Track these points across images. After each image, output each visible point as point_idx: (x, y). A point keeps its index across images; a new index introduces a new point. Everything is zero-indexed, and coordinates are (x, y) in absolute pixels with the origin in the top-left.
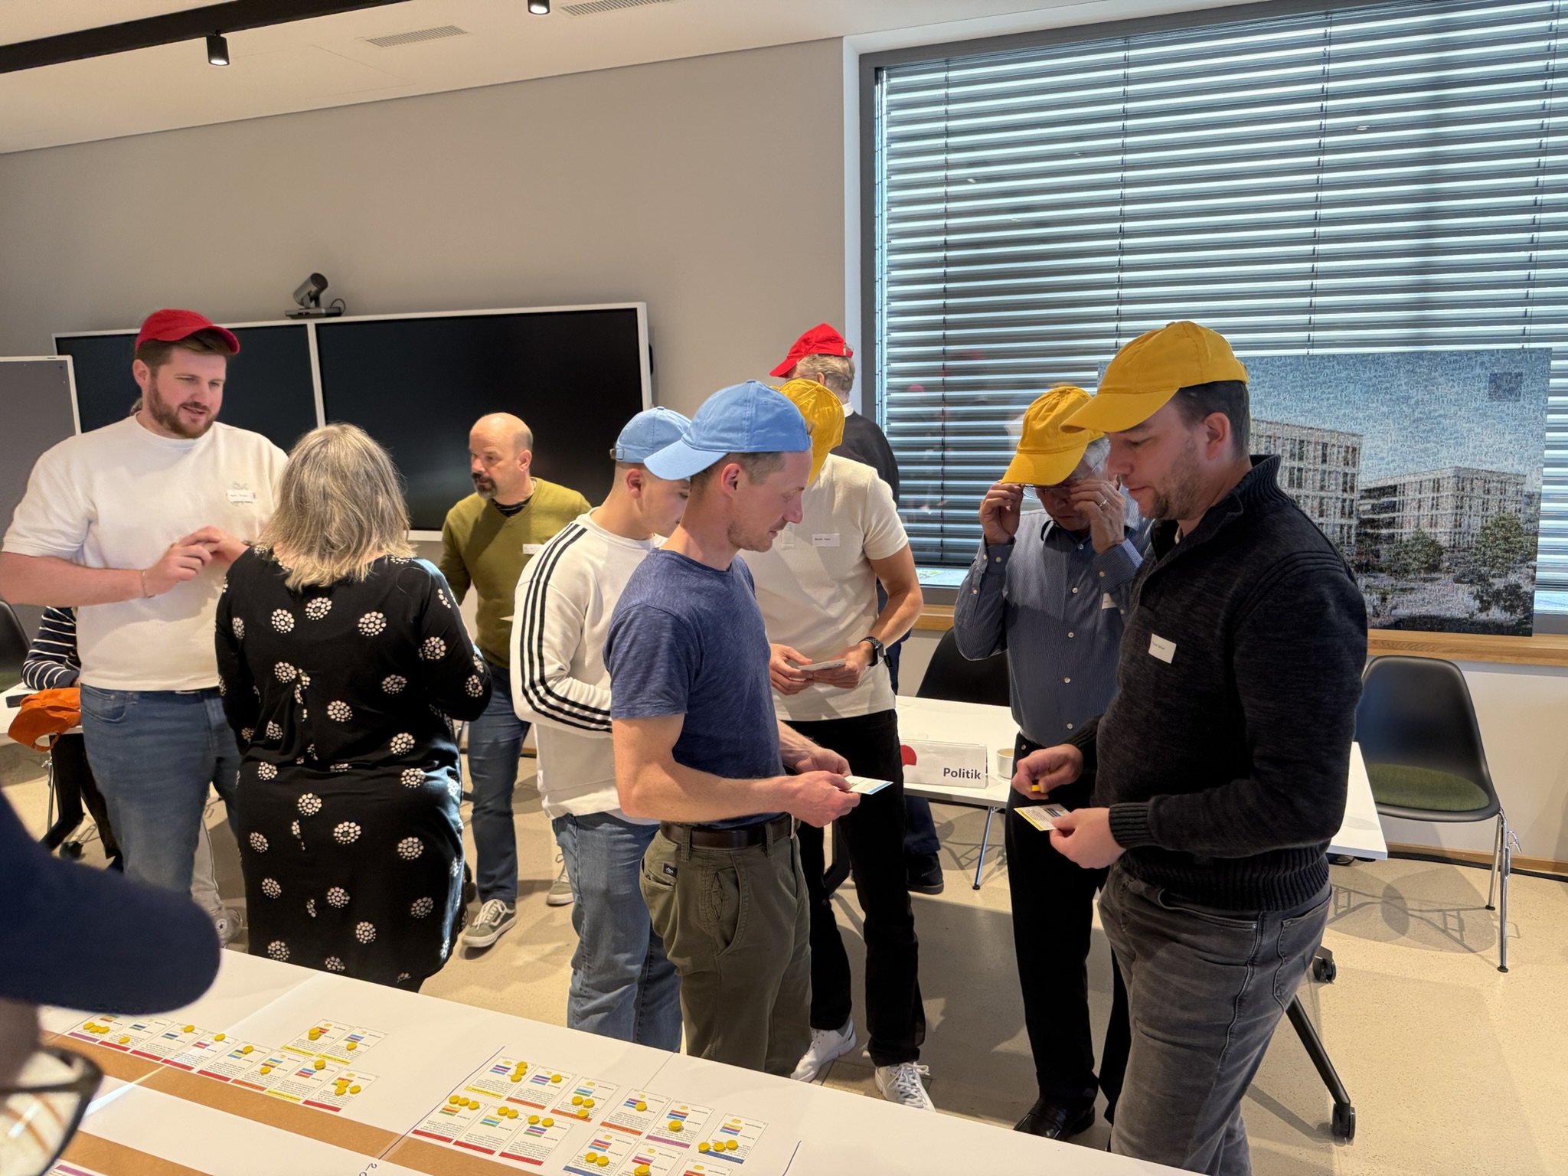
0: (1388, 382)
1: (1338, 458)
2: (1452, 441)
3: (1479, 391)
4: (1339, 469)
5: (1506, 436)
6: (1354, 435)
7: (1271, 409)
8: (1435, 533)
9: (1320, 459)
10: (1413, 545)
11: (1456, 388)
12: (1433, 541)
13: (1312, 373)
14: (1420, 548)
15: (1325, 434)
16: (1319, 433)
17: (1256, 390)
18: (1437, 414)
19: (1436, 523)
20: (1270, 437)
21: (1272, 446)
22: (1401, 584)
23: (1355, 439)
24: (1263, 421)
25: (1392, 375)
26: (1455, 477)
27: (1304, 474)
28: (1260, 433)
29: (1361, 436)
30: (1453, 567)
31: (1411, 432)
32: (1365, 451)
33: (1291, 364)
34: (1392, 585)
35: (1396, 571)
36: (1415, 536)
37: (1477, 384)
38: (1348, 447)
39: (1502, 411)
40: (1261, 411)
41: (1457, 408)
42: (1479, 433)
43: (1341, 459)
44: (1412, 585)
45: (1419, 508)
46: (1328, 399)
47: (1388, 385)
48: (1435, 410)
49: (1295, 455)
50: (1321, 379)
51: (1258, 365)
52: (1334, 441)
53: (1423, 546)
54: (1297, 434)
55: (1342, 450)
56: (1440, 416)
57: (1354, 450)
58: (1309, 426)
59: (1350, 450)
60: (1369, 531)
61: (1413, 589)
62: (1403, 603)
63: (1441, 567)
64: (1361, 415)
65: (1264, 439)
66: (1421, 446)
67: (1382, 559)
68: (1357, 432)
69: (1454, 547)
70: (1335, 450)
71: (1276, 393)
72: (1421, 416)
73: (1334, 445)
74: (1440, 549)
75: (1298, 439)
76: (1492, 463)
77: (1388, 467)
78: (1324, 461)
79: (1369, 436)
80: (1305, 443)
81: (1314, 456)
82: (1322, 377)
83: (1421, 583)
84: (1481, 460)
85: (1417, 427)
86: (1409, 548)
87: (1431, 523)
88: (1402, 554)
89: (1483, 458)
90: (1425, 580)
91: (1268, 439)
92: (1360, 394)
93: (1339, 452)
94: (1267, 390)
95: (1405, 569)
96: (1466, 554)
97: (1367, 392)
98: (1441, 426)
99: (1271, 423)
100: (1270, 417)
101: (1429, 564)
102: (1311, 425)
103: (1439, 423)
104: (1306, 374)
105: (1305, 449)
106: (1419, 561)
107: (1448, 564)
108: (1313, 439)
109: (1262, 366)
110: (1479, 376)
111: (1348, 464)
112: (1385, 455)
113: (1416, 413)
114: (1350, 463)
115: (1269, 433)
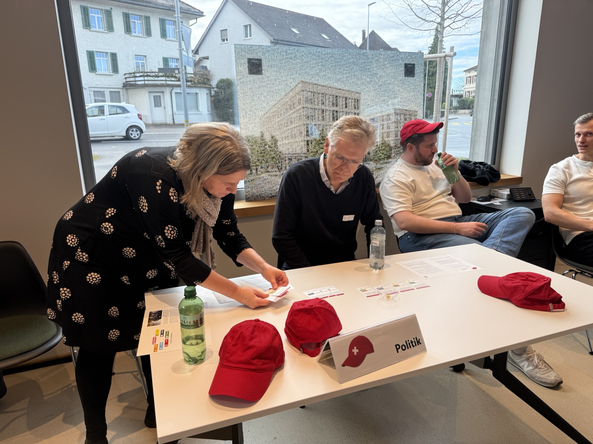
0: (369, 66)
1: (351, 105)
2: (393, 96)
3: (401, 72)
4: (352, 111)
5: (411, 93)
6: (357, 93)
7: (323, 78)
8: (389, 140)
9: (345, 106)
10: (381, 147)
11: (393, 70)
12: (388, 144)
13: (339, 59)
14: (384, 148)
15: (346, 92)
16: (343, 92)
17: (315, 67)
18: (387, 82)
19: (389, 136)
20: (323, 94)
21: (324, 99)
22: (379, 166)
23: (358, 95)
24: (319, 85)
25: (370, 62)
26: (395, 113)
27: (338, 114)
28: (319, 92)
29: (360, 93)
30: (396, 156)
31: (378, 91)
32: (362, 101)
33: (330, 53)
34: (375, 167)
35: (376, 160)
36: (382, 143)
37: (400, 68)
38: (355, 99)
39: (409, 82)
40: (318, 79)
41: (394, 80)
42: (402, 92)
43: (353, 106)
44: (383, 166)
45: (383, 129)
46: (346, 74)
47: (369, 67)
48: (387, 81)
49: (334, 104)
50: (343, 63)
51: (315, 53)
52: (350, 96)
53: (386, 147)
54: (334, 92)
55: (353, 101)
56: (388, 83)
57: (358, 100)
58: (339, 88)
59: (356, 100)
61: (382, 168)
62: (379, 175)
63: (392, 156)
64: (359, 82)
65: (320, 95)
66: (382, 98)
67: (371, 155)
68: (358, 91)
69: (396, 146)
70: (350, 100)
71: (324, 69)
72: (381, 83)
73: (349, 98)
74: (391, 148)
75: (335, 95)
76: (407, 106)
77: (371, 109)
78: (346, 107)
79: (363, 93)
80: (338, 97)
81: (342, 104)
82: (343, 62)
83: (385, 164)
84: (403, 105)
85: (380, 89)
86: (380, 149)
87: (387, 136)
88: (378, 152)
89: (404, 104)
90: (386, 163)
91: (322, 95)
92: (358, 71)
93: (352, 102)
94: (320, 67)
95: (379, 159)
97: (361, 71)
98: (389, 88)
99: (323, 86)
100: (322, 83)
101: (388, 155)
102: (340, 87)
103: (388, 87)
104: (336, 59)
105: (338, 100)
106: (384, 155)
107: (394, 154)
108: (341, 95)
109: (317, 54)
110: (401, 64)
111: (356, 108)
112: (369, 103)
113: (380, 82)
114: (356, 107)
115: (323, 92)
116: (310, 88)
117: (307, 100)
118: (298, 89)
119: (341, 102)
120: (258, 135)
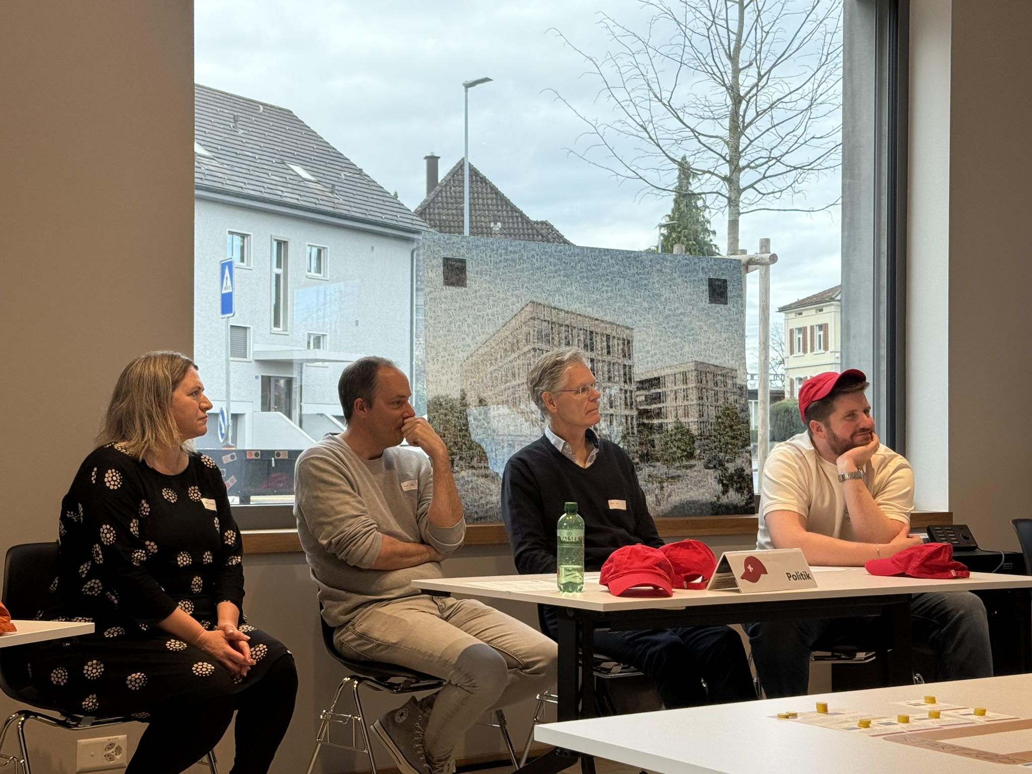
0: (647, 280)
1: (618, 349)
2: (691, 338)
3: (703, 293)
4: (620, 361)
5: (723, 333)
6: (627, 328)
7: (567, 297)
8: (688, 423)
9: (606, 350)
10: (675, 435)
11: (689, 290)
12: (688, 430)
13: (595, 265)
14: (680, 437)
15: (608, 326)
16: (602, 325)
17: (554, 277)
18: (679, 312)
19: (688, 413)
20: (567, 326)
21: (570, 336)
22: (673, 472)
23: (628, 332)
24: (561, 310)
25: (648, 273)
26: (695, 370)
27: (595, 364)
28: (560, 322)
29: (632, 329)
30: (703, 454)
31: (664, 327)
32: (636, 345)
33: (578, 255)
34: (666, 474)
35: (667, 460)
36: (676, 426)
37: (701, 287)
38: (624, 340)
39: (718, 312)
40: (559, 299)
41: (691, 307)
42: (705, 331)
43: (620, 351)
44: (679, 472)
45: (676, 399)
46: (607, 292)
47: (646, 282)
48: (678, 308)
49: (587, 346)
50: (601, 272)
51: (554, 252)
52: (614, 334)
53: (682, 435)
54: (587, 325)
55: (621, 342)
56: (681, 314)
57: (629, 342)
58: (596, 318)
59: (626, 343)
60: (646, 421)
61: (679, 476)
62: (674, 490)
63: (695, 454)
64: (630, 309)
65: (563, 328)
66: (672, 341)
67: (657, 449)
68: (630, 325)
69: (701, 435)
70: (616, 341)
71: (569, 282)
72: (669, 313)
73: (614, 337)
74: (693, 438)
75: (588, 329)
76: (716, 359)
77: (652, 359)
78: (609, 353)
79: (637, 329)
80: (594, 334)
81: (601, 347)
82: (601, 270)
83: (684, 470)
84: (710, 356)
85: (668, 323)
86: (673, 437)
87: (685, 413)
88: (669, 443)
89: (711, 354)
90: (687, 467)
91: (567, 329)
92: (628, 289)
93: (618, 344)
94: (562, 278)
95: (673, 458)
96: (709, 441)
97: (633, 287)
98: (683, 323)
99: (568, 312)
100: (567, 307)
101: (688, 452)
102: (597, 316)
103: (681, 320)
104: (590, 265)
105: (594, 339)
106: (681, 450)
107: (699, 451)
108: (598, 330)
109: (557, 254)
110: (702, 280)
111: (625, 356)
112: (649, 348)
113: (666, 310)
114: (627, 355)
115: (567, 322)
116: (546, 314)
117: (541, 336)
118: (526, 315)
119: (600, 343)
120: (456, 395)
